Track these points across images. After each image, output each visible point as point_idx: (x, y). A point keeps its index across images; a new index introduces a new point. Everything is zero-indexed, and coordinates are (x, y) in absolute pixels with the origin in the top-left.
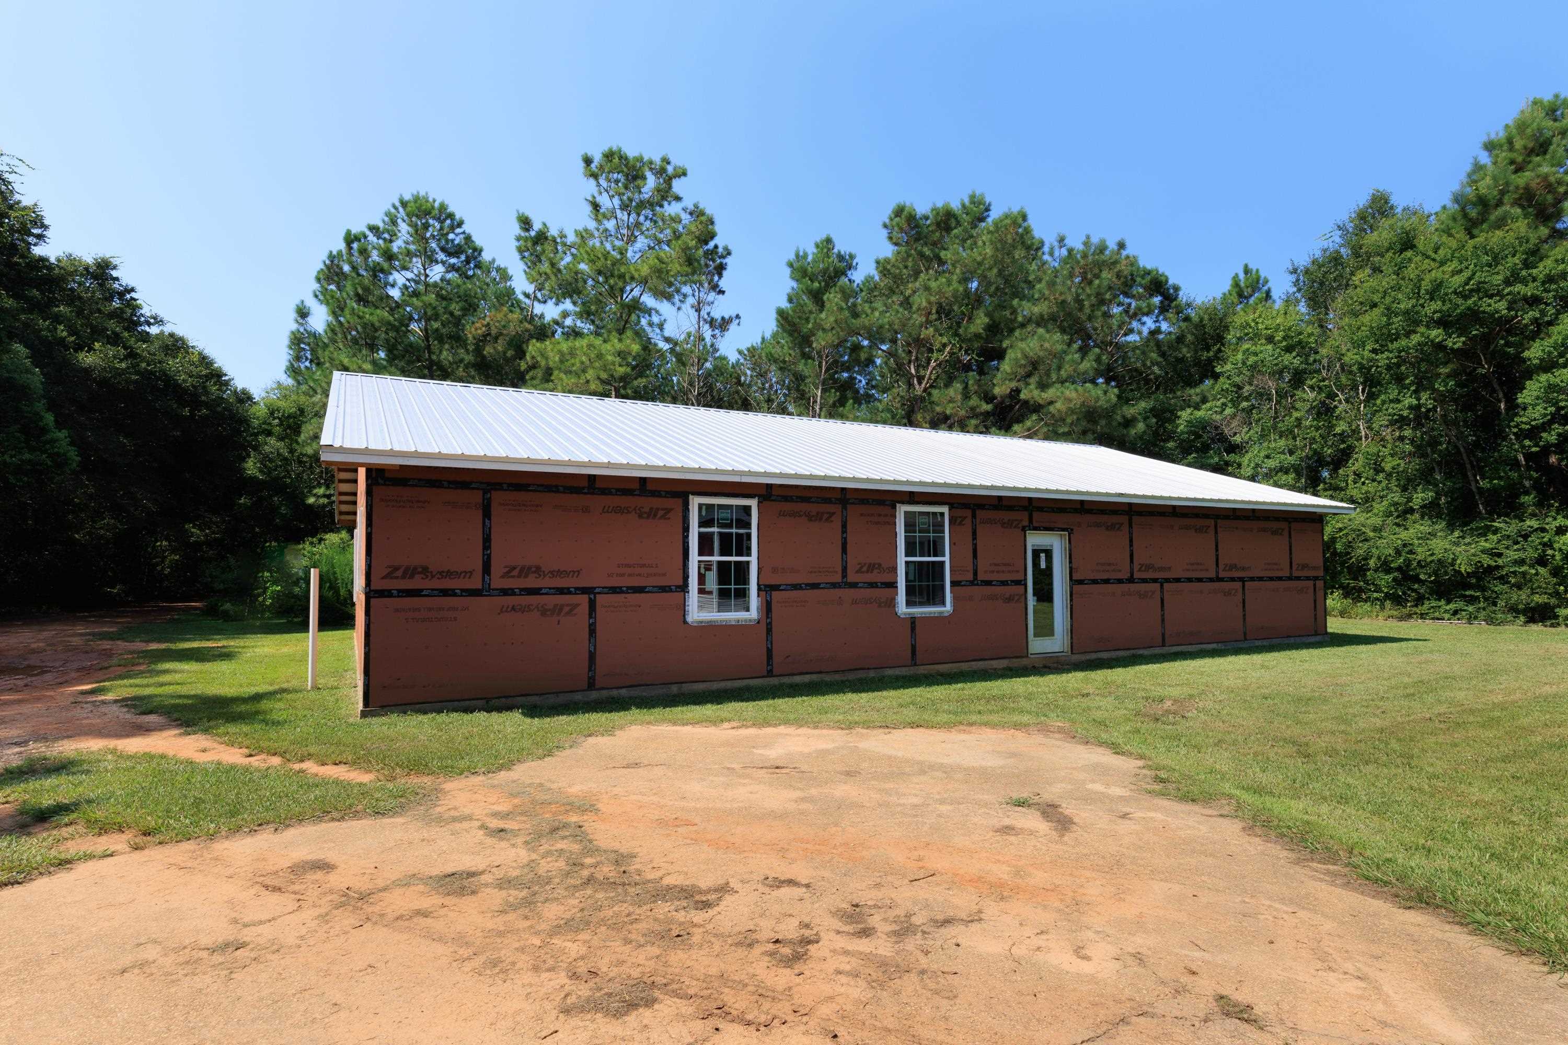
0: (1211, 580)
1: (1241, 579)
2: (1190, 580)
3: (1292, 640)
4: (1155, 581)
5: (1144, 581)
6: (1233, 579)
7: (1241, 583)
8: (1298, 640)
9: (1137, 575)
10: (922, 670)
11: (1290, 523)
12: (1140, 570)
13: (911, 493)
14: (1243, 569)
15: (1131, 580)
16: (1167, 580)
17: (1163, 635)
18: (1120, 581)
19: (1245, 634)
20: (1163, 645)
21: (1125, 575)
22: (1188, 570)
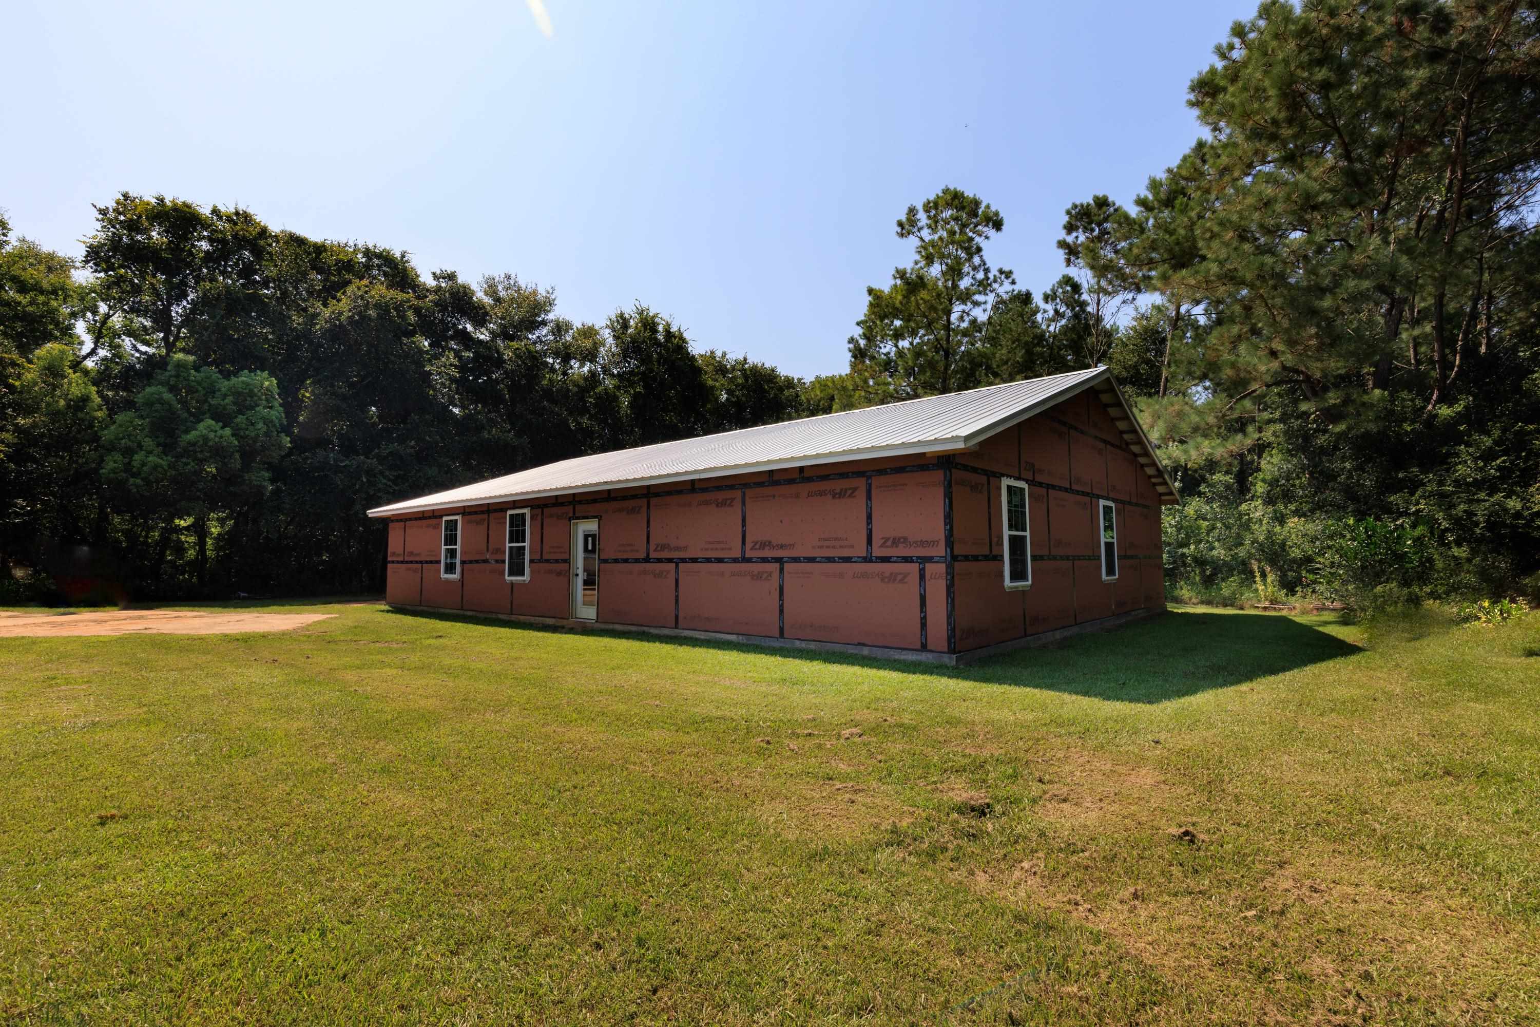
0: (735, 560)
1: (779, 560)
2: (708, 560)
3: (866, 651)
4: (670, 560)
5: (659, 560)
6: (764, 560)
7: (777, 565)
8: (878, 653)
9: (653, 555)
10: (514, 618)
11: (869, 478)
12: (655, 550)
13: (514, 501)
14: (782, 547)
15: (647, 560)
16: (683, 560)
17: (677, 617)
18: (637, 561)
19: (782, 630)
20: (676, 628)
21: (643, 555)
22: (707, 549)
